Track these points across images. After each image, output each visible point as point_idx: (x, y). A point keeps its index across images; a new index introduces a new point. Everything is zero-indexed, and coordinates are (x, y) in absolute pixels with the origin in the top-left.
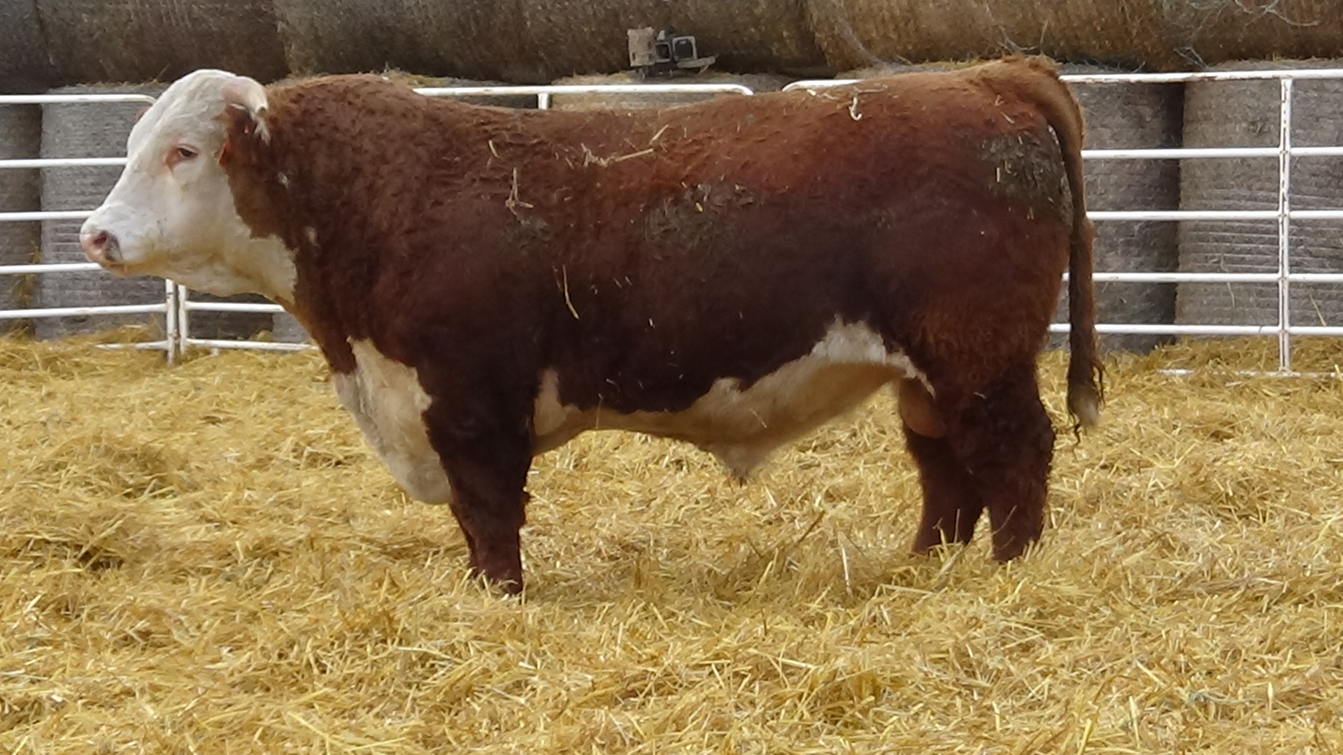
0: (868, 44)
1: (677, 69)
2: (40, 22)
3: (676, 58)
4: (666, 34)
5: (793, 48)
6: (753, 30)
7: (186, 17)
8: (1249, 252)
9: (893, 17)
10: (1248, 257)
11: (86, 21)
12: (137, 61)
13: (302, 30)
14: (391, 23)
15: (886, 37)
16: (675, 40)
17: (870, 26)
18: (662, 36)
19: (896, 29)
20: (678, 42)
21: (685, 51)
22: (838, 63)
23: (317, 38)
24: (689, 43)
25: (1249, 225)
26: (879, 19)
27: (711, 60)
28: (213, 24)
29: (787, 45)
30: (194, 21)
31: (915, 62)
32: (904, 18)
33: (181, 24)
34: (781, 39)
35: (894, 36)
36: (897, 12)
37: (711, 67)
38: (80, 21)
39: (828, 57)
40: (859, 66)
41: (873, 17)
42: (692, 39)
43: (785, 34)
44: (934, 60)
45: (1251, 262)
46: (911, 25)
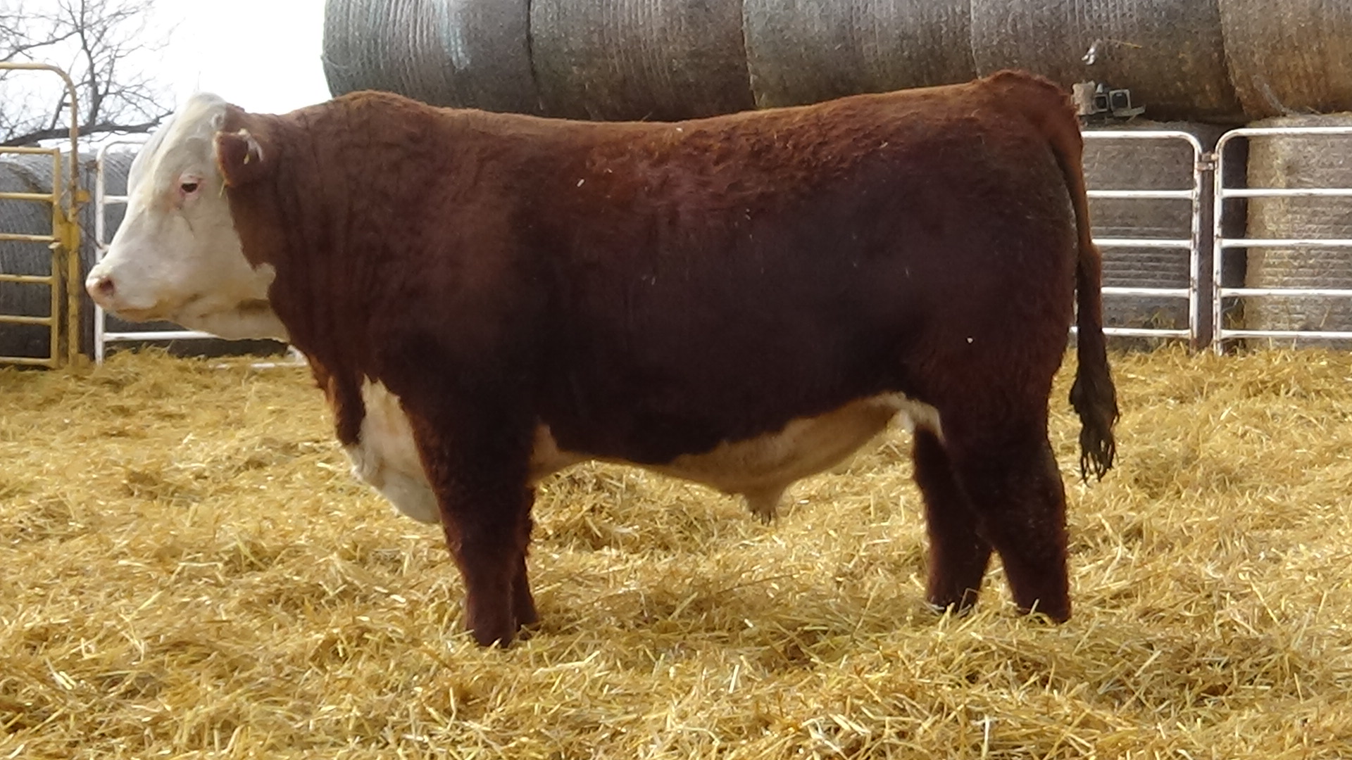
0: (1283, 97)
1: (1112, 117)
2: (534, 73)
3: (1112, 108)
4: (1104, 87)
5: (1213, 99)
6: (1179, 84)
7: (666, 70)
9: (1307, 75)
11: (576, 72)
12: (618, 108)
13: (772, 81)
14: (852, 76)
15: (1299, 91)
16: (1112, 93)
17: (1286, 81)
18: (1099, 89)
19: (1308, 85)
20: (1114, 95)
21: (1121, 102)
22: (1254, 112)
23: (785, 88)
24: (1124, 95)
26: (1294, 77)
27: (1140, 110)
28: (691, 77)
29: (1209, 97)
30: (674, 73)
31: (1324, 112)
32: (1316, 75)
33: (662, 76)
34: (1203, 91)
35: (1306, 90)
36: (1310, 70)
37: (1140, 116)
38: (571, 73)
39: (1244, 108)
40: (1272, 115)
41: (1288, 74)
42: (1127, 92)
43: (1208, 87)
44: (1340, 111)
46: (1323, 79)
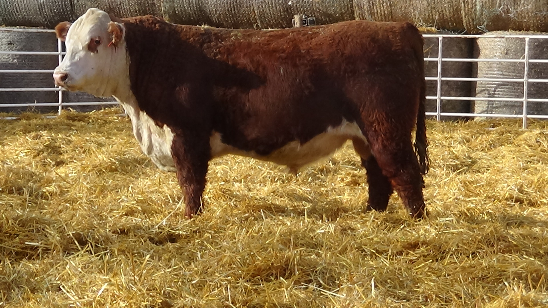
3: (309, 25)
8: (501, 91)
10: (501, 93)
13: (170, 10)
18: (304, 17)
20: (310, 19)
21: (312, 22)
23: (176, 14)
24: (313, 20)
25: (502, 83)
42: (315, 18)
45: (502, 95)
